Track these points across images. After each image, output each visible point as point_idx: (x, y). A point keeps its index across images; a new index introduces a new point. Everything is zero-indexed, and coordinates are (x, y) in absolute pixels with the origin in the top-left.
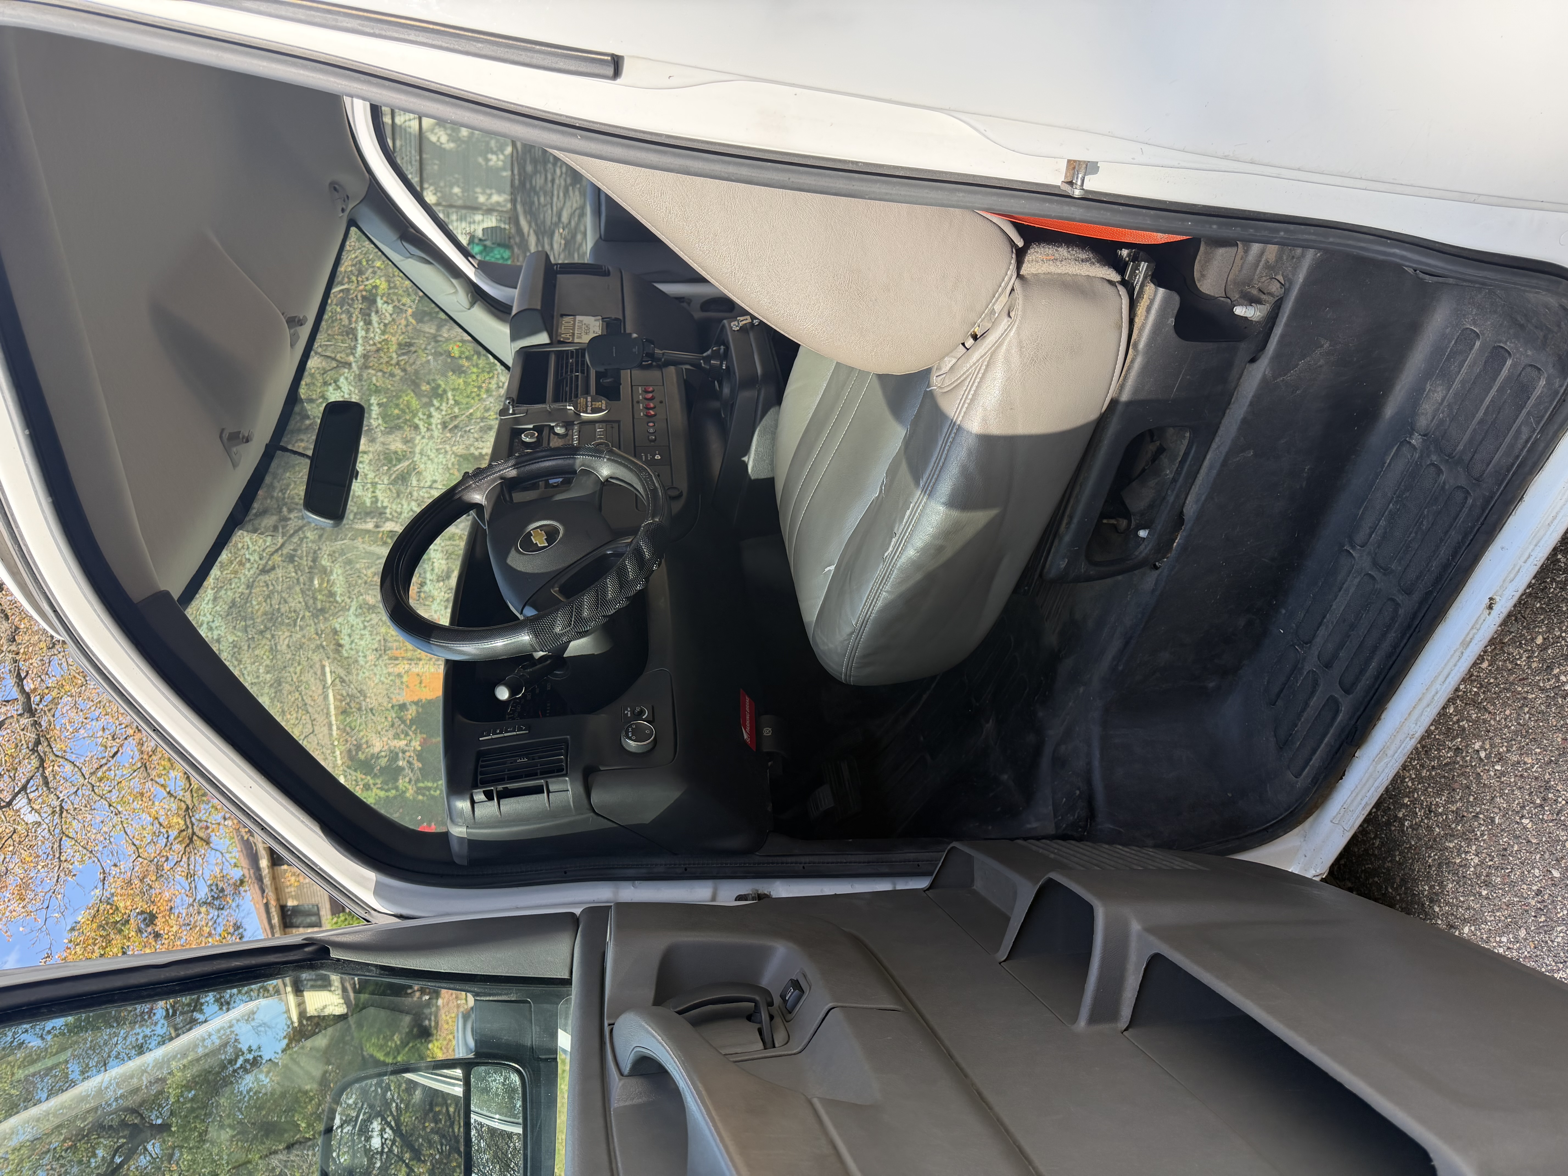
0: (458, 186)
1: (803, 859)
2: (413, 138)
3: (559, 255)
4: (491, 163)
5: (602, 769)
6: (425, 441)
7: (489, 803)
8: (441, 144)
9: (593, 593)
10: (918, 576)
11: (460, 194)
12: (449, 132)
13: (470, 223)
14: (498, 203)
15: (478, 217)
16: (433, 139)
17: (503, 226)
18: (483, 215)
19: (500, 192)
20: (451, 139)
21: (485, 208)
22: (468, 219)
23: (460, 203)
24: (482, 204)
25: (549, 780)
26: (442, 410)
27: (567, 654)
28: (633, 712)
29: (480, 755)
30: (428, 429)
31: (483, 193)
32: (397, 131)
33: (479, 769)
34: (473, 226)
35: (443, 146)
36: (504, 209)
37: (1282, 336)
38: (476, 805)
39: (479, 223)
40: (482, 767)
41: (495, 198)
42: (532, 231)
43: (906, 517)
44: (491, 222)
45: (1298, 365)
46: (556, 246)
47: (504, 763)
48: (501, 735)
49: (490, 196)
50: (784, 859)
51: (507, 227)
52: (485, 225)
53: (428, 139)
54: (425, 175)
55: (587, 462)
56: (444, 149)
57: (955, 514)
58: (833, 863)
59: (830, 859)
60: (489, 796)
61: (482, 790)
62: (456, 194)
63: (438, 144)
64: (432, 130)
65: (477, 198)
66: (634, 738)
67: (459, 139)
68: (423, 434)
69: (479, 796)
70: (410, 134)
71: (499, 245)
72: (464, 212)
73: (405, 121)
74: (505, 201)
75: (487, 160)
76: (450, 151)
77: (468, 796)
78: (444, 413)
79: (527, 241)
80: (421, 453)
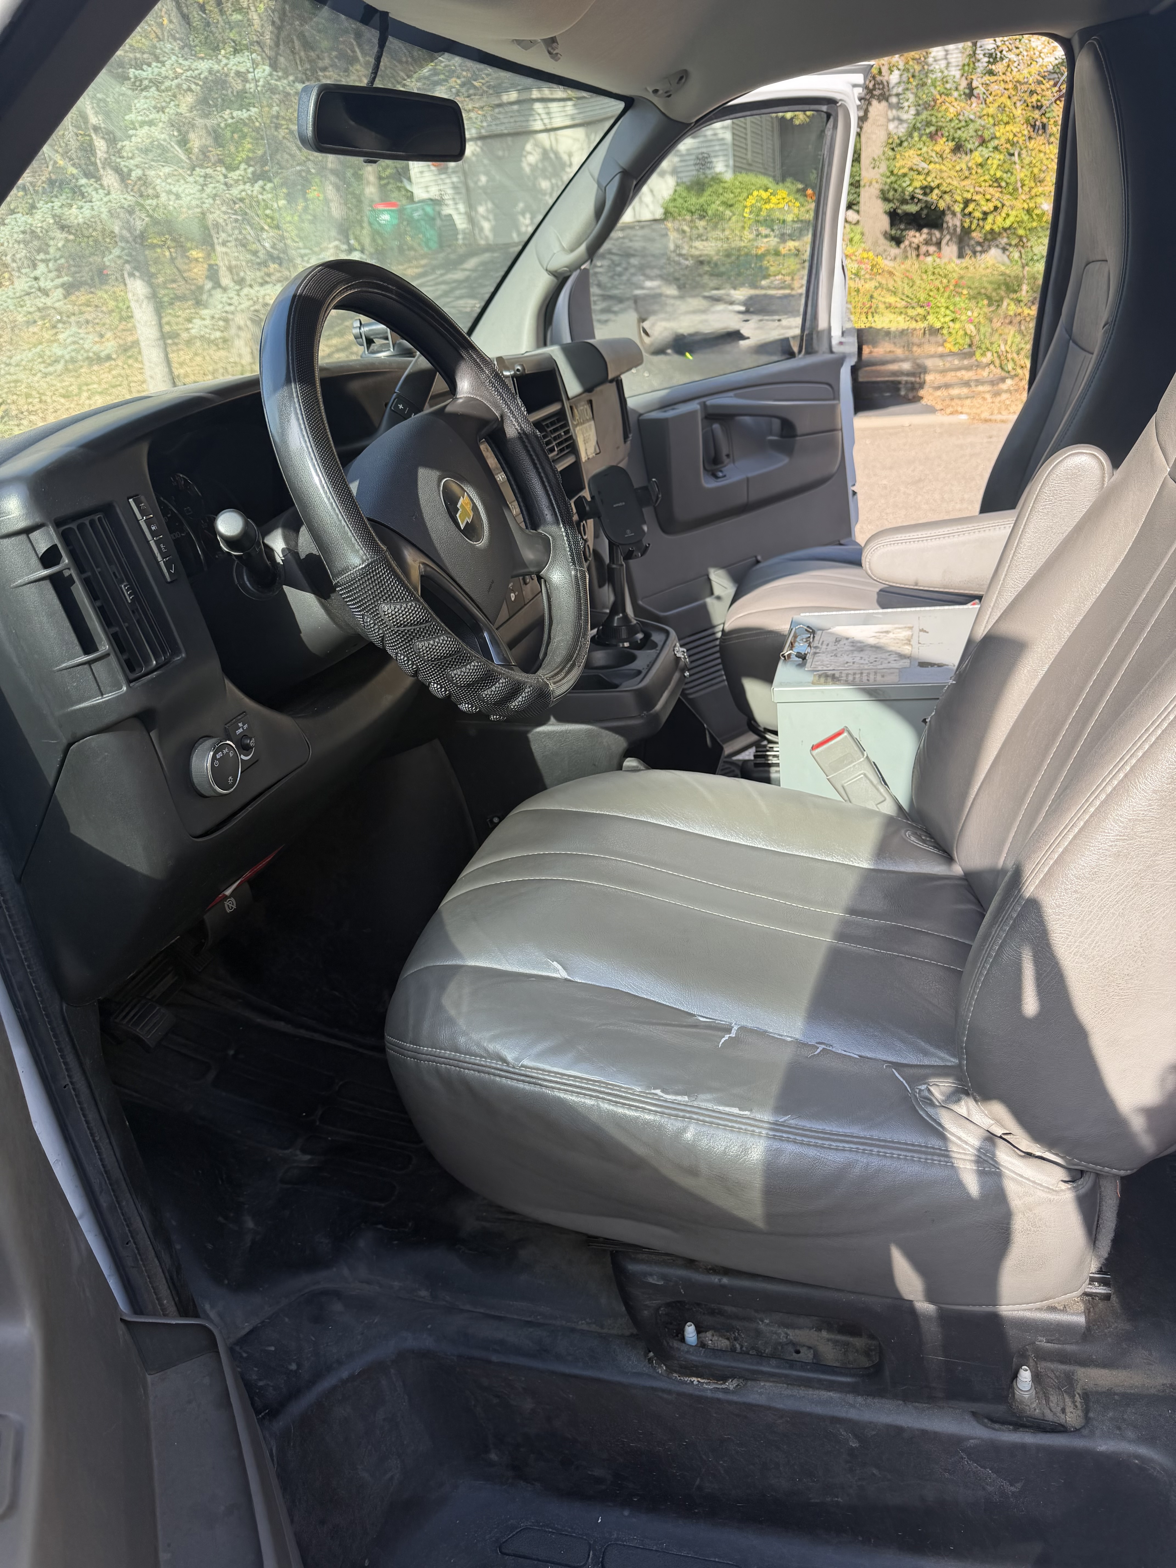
0: (488, 181)
1: (78, 1077)
2: (524, 124)
3: (454, 307)
4: (521, 218)
5: (153, 734)
6: (221, 178)
7: (35, 562)
8: (525, 157)
9: (454, 647)
10: (639, 1150)
11: (480, 184)
12: (540, 165)
13: (454, 199)
14: (481, 229)
15: (462, 207)
16: (529, 147)
17: (460, 236)
18: (466, 213)
19: (494, 229)
20: (534, 168)
21: (473, 214)
22: (457, 197)
23: (471, 185)
24: (476, 212)
25: (112, 658)
26: (262, 194)
27: (286, 588)
28: (244, 736)
29: (107, 509)
30: (237, 181)
31: (487, 210)
32: (525, 106)
33: (86, 521)
34: (450, 202)
35: (523, 159)
36: (478, 237)
37: (1023, 1447)
38: (23, 537)
39: (457, 209)
40: (92, 523)
41: (486, 226)
42: (467, 273)
43: (727, 1109)
44: (461, 223)
45: (985, 1468)
46: (461, 302)
47: (110, 563)
48: (149, 537)
49: (487, 219)
50: (68, 1049)
51: (460, 242)
52: (456, 217)
53: (527, 141)
54: (489, 141)
55: (559, 542)
56: (521, 161)
57: (758, 1182)
58: (87, 1122)
59: (92, 1115)
60: (49, 558)
61: (56, 541)
62: (479, 180)
63: (524, 153)
64: (537, 144)
65: (481, 204)
66: (216, 762)
67: (536, 178)
68: (229, 175)
69: (43, 541)
70: (528, 121)
71: (440, 236)
72: (463, 191)
73: (539, 114)
74: (487, 238)
75: (523, 213)
76: (521, 169)
77: (38, 520)
78: (260, 197)
79: (455, 269)
80: (206, 176)
